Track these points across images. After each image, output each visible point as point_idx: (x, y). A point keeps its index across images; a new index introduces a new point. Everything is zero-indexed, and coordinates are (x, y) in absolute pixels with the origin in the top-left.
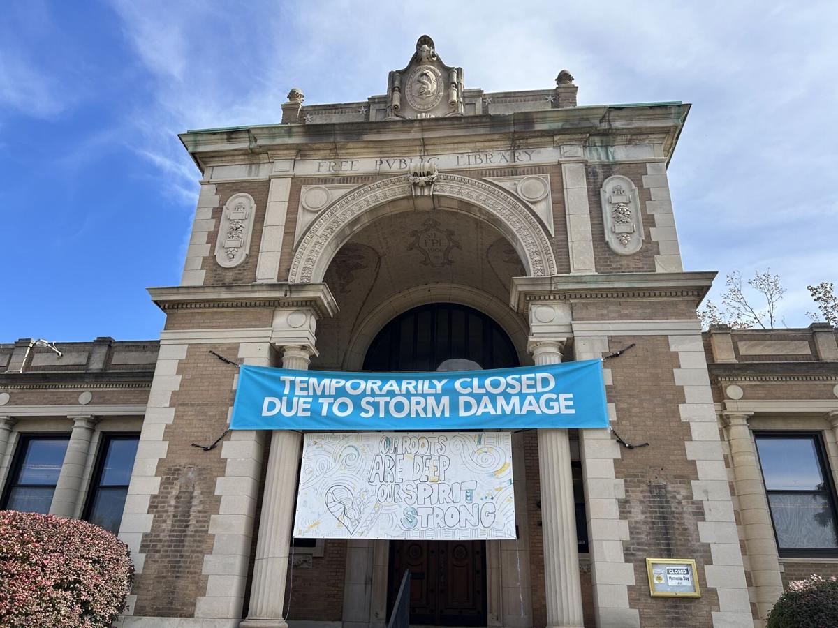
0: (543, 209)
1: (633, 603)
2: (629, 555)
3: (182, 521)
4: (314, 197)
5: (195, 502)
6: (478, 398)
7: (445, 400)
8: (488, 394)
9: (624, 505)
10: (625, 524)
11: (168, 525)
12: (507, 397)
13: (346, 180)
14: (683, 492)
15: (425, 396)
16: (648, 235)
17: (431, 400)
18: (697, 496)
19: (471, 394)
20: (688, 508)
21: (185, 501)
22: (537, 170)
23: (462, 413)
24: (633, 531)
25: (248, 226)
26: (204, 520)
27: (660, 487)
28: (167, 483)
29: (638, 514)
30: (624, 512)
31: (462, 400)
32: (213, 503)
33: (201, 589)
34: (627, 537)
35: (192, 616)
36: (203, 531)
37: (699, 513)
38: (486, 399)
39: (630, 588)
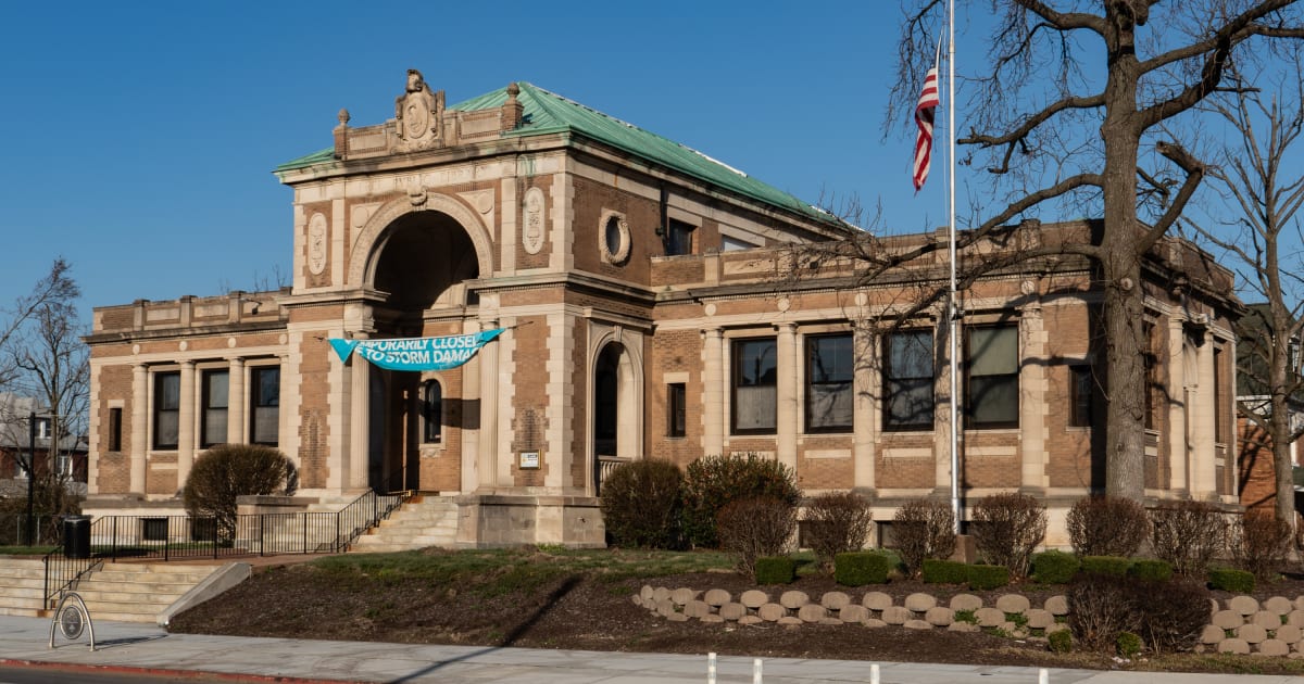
0: (489, 219)
1: (513, 473)
2: (513, 449)
3: (314, 440)
4: (360, 213)
5: (319, 429)
6: (443, 351)
7: (427, 353)
8: (448, 349)
9: (514, 422)
10: (513, 433)
11: (308, 442)
12: (458, 350)
13: (376, 198)
14: (541, 413)
15: (417, 351)
16: (547, 237)
17: (420, 353)
18: (547, 416)
19: (440, 349)
20: (542, 422)
21: (314, 428)
22: (487, 185)
23: (436, 361)
24: (517, 436)
25: (324, 239)
26: (324, 440)
27: (531, 411)
28: (305, 419)
29: (520, 427)
30: (513, 426)
31: (435, 352)
32: (327, 429)
33: (327, 475)
34: (513, 439)
35: (325, 487)
36: (324, 445)
37: (547, 425)
38: (447, 352)
39: (512, 466)
